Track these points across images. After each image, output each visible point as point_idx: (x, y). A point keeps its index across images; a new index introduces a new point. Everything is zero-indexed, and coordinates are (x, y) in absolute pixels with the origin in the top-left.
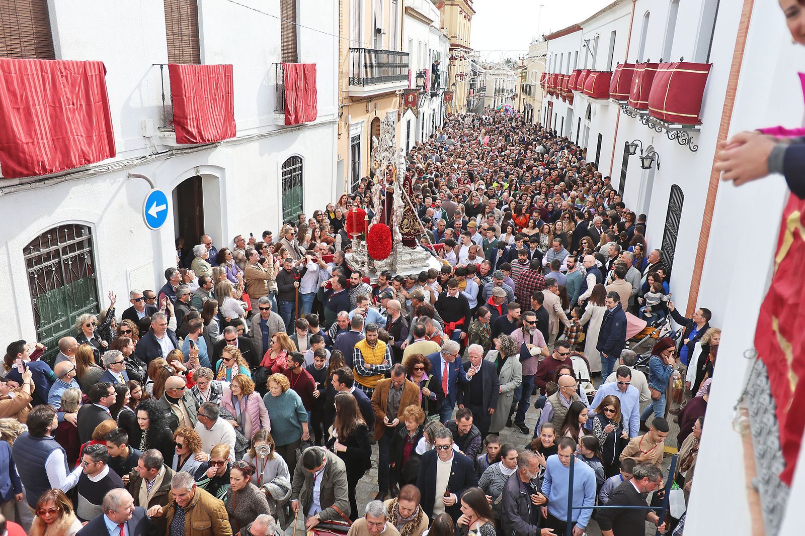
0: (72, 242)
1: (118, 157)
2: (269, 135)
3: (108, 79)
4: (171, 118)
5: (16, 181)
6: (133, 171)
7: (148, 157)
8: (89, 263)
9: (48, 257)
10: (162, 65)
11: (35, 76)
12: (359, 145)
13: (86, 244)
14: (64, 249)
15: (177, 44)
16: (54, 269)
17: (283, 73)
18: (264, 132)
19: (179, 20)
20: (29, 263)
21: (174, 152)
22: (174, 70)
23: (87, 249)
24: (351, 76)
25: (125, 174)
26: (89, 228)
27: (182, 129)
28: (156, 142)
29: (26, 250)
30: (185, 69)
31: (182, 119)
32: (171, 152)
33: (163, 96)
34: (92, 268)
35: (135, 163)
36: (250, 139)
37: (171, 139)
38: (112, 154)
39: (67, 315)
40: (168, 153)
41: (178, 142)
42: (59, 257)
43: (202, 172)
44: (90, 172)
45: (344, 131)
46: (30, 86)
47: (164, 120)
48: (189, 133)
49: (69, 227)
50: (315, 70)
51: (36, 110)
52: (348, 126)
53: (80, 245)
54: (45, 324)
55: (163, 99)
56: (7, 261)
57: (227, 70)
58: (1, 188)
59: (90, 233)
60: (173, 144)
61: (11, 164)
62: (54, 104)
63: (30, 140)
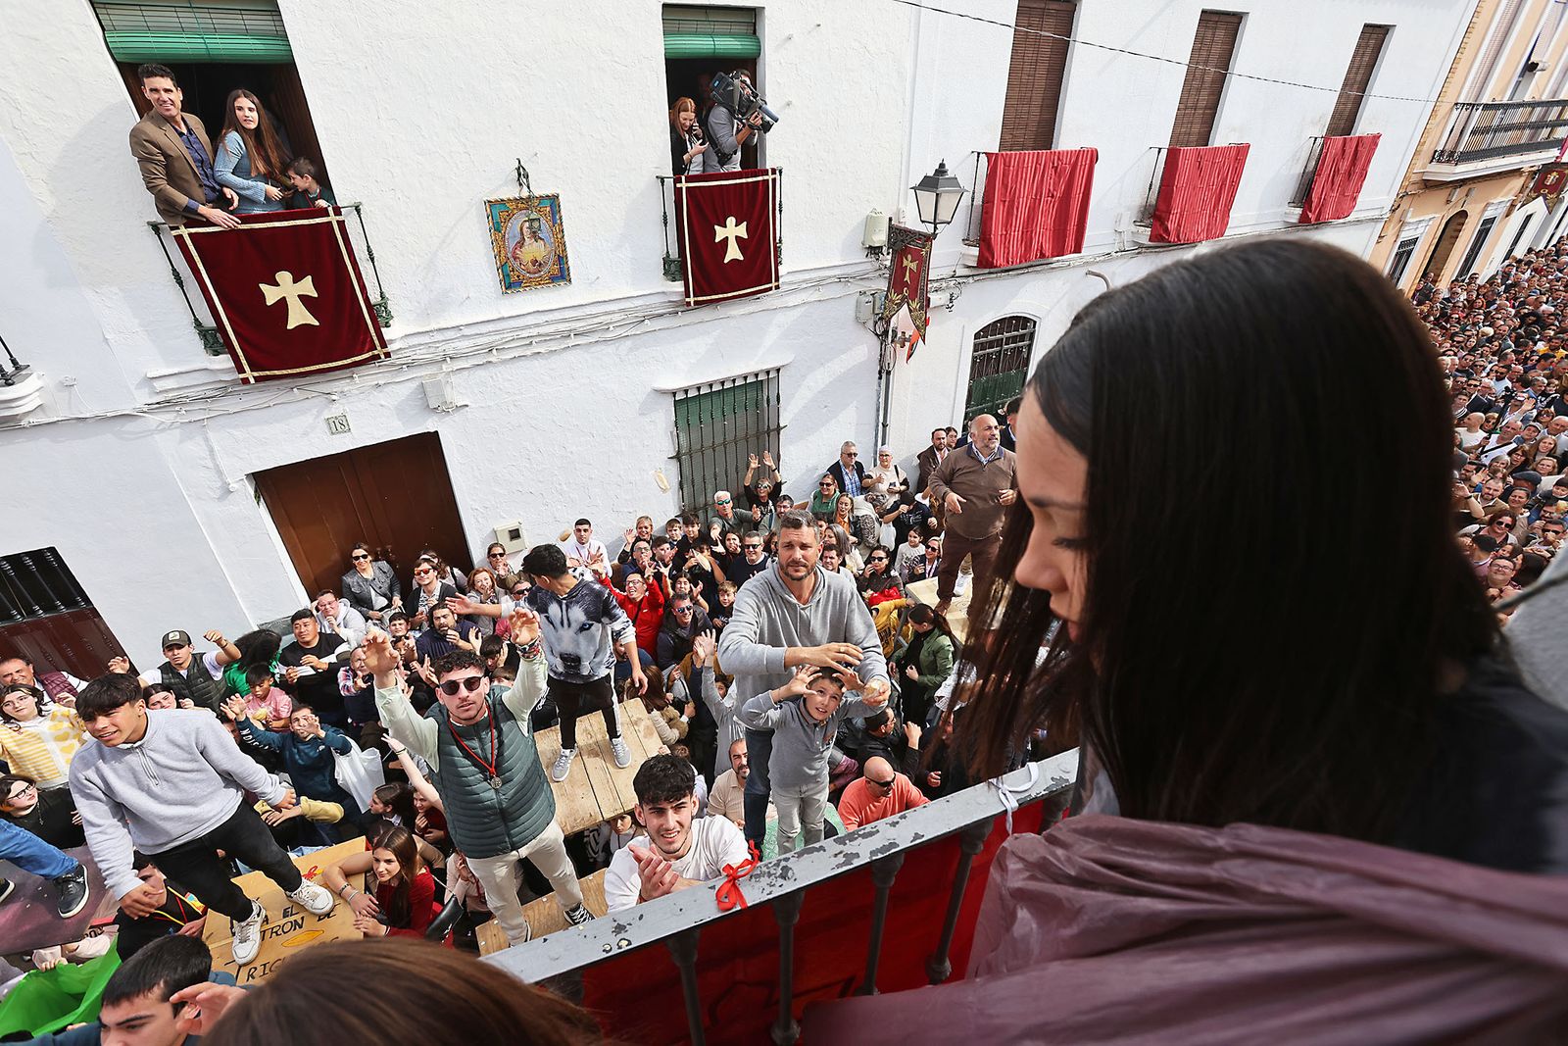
0: (1016, 333)
1: (1084, 251)
3: (1097, 167)
4: (1152, 211)
5: (987, 271)
6: (1093, 269)
7: (1113, 254)
8: (1025, 356)
9: (991, 344)
10: (1160, 149)
12: (1409, 253)
13: (1027, 338)
14: (1008, 339)
15: (1186, 120)
16: (994, 357)
17: (1322, 150)
19: (1199, 90)
20: (976, 348)
21: (1144, 250)
22: (1173, 155)
23: (1027, 342)
24: (1440, 148)
25: (1085, 270)
26: (1035, 322)
27: (1160, 225)
28: (1127, 237)
29: (977, 336)
30: (1188, 151)
31: (1164, 215)
32: (1140, 249)
33: (1151, 185)
34: (1026, 362)
35: (1098, 259)
37: (1144, 235)
38: (1078, 249)
39: (993, 402)
40: (1137, 251)
41: (1150, 240)
42: (1001, 346)
44: (1052, 266)
45: (1391, 231)
46: (1021, 180)
47: (1143, 213)
48: (1167, 231)
49: (1018, 319)
50: (1376, 145)
51: (1019, 203)
52: (1402, 223)
53: (1022, 338)
54: (972, 405)
55: (1150, 189)
56: (959, 342)
57: (1240, 152)
58: (973, 276)
59: (1034, 327)
60: (1145, 241)
61: (987, 254)
62: (1036, 196)
63: (1004, 232)
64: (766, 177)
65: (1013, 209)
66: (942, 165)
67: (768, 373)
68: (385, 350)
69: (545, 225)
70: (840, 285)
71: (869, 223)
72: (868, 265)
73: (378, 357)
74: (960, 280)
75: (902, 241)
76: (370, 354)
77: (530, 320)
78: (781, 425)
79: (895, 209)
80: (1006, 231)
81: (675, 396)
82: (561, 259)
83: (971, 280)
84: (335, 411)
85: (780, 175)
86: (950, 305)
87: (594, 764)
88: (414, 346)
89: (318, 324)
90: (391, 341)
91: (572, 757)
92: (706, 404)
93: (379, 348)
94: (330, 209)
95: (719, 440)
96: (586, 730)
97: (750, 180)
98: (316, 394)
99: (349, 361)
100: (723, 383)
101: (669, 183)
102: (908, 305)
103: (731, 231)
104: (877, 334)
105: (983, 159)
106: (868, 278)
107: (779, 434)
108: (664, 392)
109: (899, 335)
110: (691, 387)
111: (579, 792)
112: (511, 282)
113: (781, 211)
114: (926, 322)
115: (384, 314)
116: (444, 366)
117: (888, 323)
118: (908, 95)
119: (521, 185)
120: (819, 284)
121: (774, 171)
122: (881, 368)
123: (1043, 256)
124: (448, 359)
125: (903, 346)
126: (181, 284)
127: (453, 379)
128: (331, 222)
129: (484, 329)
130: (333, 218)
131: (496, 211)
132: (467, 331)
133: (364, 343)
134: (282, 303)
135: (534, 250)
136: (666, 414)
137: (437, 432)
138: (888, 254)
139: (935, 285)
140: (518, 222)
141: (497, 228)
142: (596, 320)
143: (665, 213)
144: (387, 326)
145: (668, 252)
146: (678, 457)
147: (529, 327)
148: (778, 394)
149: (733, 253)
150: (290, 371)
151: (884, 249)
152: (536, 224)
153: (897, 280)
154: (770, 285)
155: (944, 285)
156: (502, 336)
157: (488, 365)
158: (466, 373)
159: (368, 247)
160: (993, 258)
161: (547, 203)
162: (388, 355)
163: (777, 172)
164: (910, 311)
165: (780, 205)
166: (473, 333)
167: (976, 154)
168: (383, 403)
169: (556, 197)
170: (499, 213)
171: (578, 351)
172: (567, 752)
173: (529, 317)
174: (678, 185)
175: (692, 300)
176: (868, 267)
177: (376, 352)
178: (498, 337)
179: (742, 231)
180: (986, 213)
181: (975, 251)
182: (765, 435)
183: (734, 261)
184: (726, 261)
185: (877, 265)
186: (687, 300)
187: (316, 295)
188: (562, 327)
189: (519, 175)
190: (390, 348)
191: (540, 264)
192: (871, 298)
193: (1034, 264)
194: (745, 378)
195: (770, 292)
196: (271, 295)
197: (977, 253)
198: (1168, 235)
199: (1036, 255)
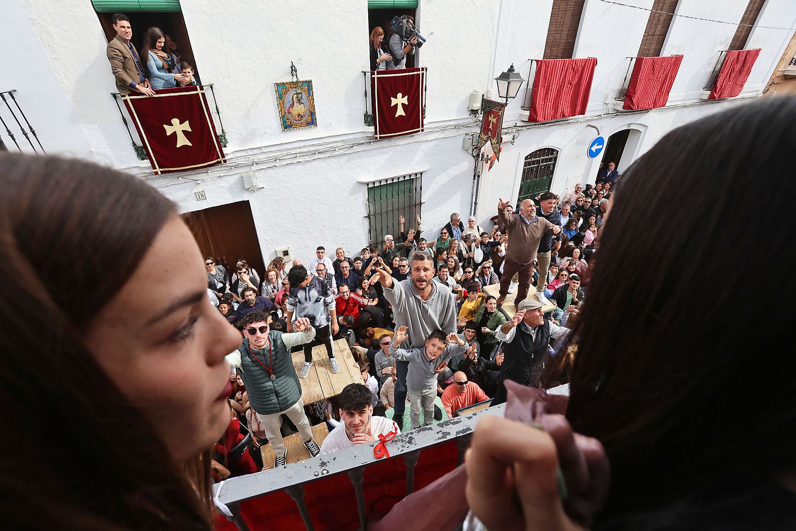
0: (547, 157)
1: (587, 114)
2: (691, 106)
3: (596, 68)
4: (625, 92)
5: (533, 124)
6: (591, 123)
7: (602, 115)
8: (552, 169)
9: (534, 163)
10: (632, 58)
11: (559, 69)
13: (553, 159)
14: (543, 160)
15: (648, 42)
16: (535, 169)
17: (725, 59)
18: (688, 103)
19: (656, 25)
20: (526, 164)
21: (619, 113)
22: (639, 61)
23: (553, 162)
25: (586, 124)
26: (558, 152)
27: (629, 100)
28: (610, 106)
29: (526, 158)
30: (648, 59)
31: (631, 95)
32: (617, 113)
33: (625, 78)
34: (552, 173)
35: (594, 118)
36: (675, 107)
37: (620, 105)
38: (583, 112)
39: (533, 193)
40: (615, 114)
41: (623, 108)
42: (539, 164)
43: (632, 127)
44: (568, 121)
46: (554, 74)
47: (620, 94)
48: (632, 103)
49: (549, 149)
50: (757, 55)
51: (552, 88)
53: (550, 160)
54: (523, 195)
55: (625, 80)
56: (517, 162)
57: (677, 61)
58: (526, 126)
59: (557, 154)
60: (620, 109)
61: (534, 115)
62: (562, 83)
63: (543, 103)
64: (418, 72)
65: (549, 90)
66: (512, 67)
67: (416, 175)
68: (224, 159)
69: (304, 96)
70: (456, 130)
71: (472, 97)
72: (471, 119)
73: (220, 162)
74: (519, 128)
75: (489, 107)
76: (217, 161)
77: (296, 145)
78: (422, 202)
79: (486, 90)
80: (545, 103)
81: (368, 185)
82: (312, 114)
83: (524, 128)
84: (199, 189)
85: (426, 71)
86: (513, 141)
87: (321, 370)
88: (238, 157)
89: (191, 145)
90: (227, 154)
91: (310, 366)
92: (384, 190)
93: (221, 158)
94: (198, 87)
95: (390, 208)
96: (318, 353)
97: (410, 74)
98: (190, 180)
99: (206, 164)
100: (393, 180)
101: (368, 75)
102: (491, 141)
103: (400, 100)
104: (473, 156)
105: (534, 63)
106: (470, 127)
107: (421, 206)
108: (362, 183)
109: (485, 156)
110: (376, 181)
111: (313, 384)
112: (287, 125)
113: (426, 90)
114: (500, 150)
115: (224, 141)
116: (253, 168)
117: (480, 150)
118: (496, 28)
119: (293, 75)
120: (444, 129)
121: (423, 69)
122: (475, 173)
123: (564, 116)
124: (255, 164)
125: (487, 163)
126: (126, 124)
127: (257, 174)
128: (198, 94)
129: (273, 149)
130: (199, 92)
131: (280, 89)
132: (264, 150)
133: (213, 156)
134: (174, 134)
135: (299, 109)
136: (363, 195)
137: (248, 201)
138: (481, 114)
139: (505, 131)
140: (291, 94)
141: (280, 98)
142: (329, 146)
143: (366, 90)
144: (225, 146)
145: (367, 111)
146: (369, 217)
147: (295, 148)
148: (421, 186)
149: (400, 112)
150: (178, 169)
151: (479, 111)
152: (300, 96)
153: (485, 128)
154: (419, 129)
155: (510, 131)
156: (282, 153)
157: (275, 167)
158: (263, 171)
159: (216, 106)
160: (537, 116)
161: (306, 84)
162: (225, 161)
163: (425, 70)
164: (492, 144)
165: (426, 87)
166: (267, 151)
167: (530, 61)
168: (223, 186)
169: (311, 82)
170: (281, 89)
171: (320, 161)
172: (308, 364)
173: (296, 143)
174: (373, 76)
175: (378, 136)
176: (470, 120)
177: (219, 160)
178: (279, 153)
179: (405, 100)
180: (535, 92)
181: (528, 113)
182: (413, 207)
183: (400, 116)
184: (396, 116)
185: (475, 119)
186: (376, 136)
187: (191, 131)
188: (312, 149)
189: (292, 70)
190: (227, 158)
191: (302, 116)
192: (471, 137)
193: (559, 120)
194: (404, 177)
195: (419, 133)
196: (169, 130)
197: (529, 114)
198: (633, 105)
199: (560, 115)
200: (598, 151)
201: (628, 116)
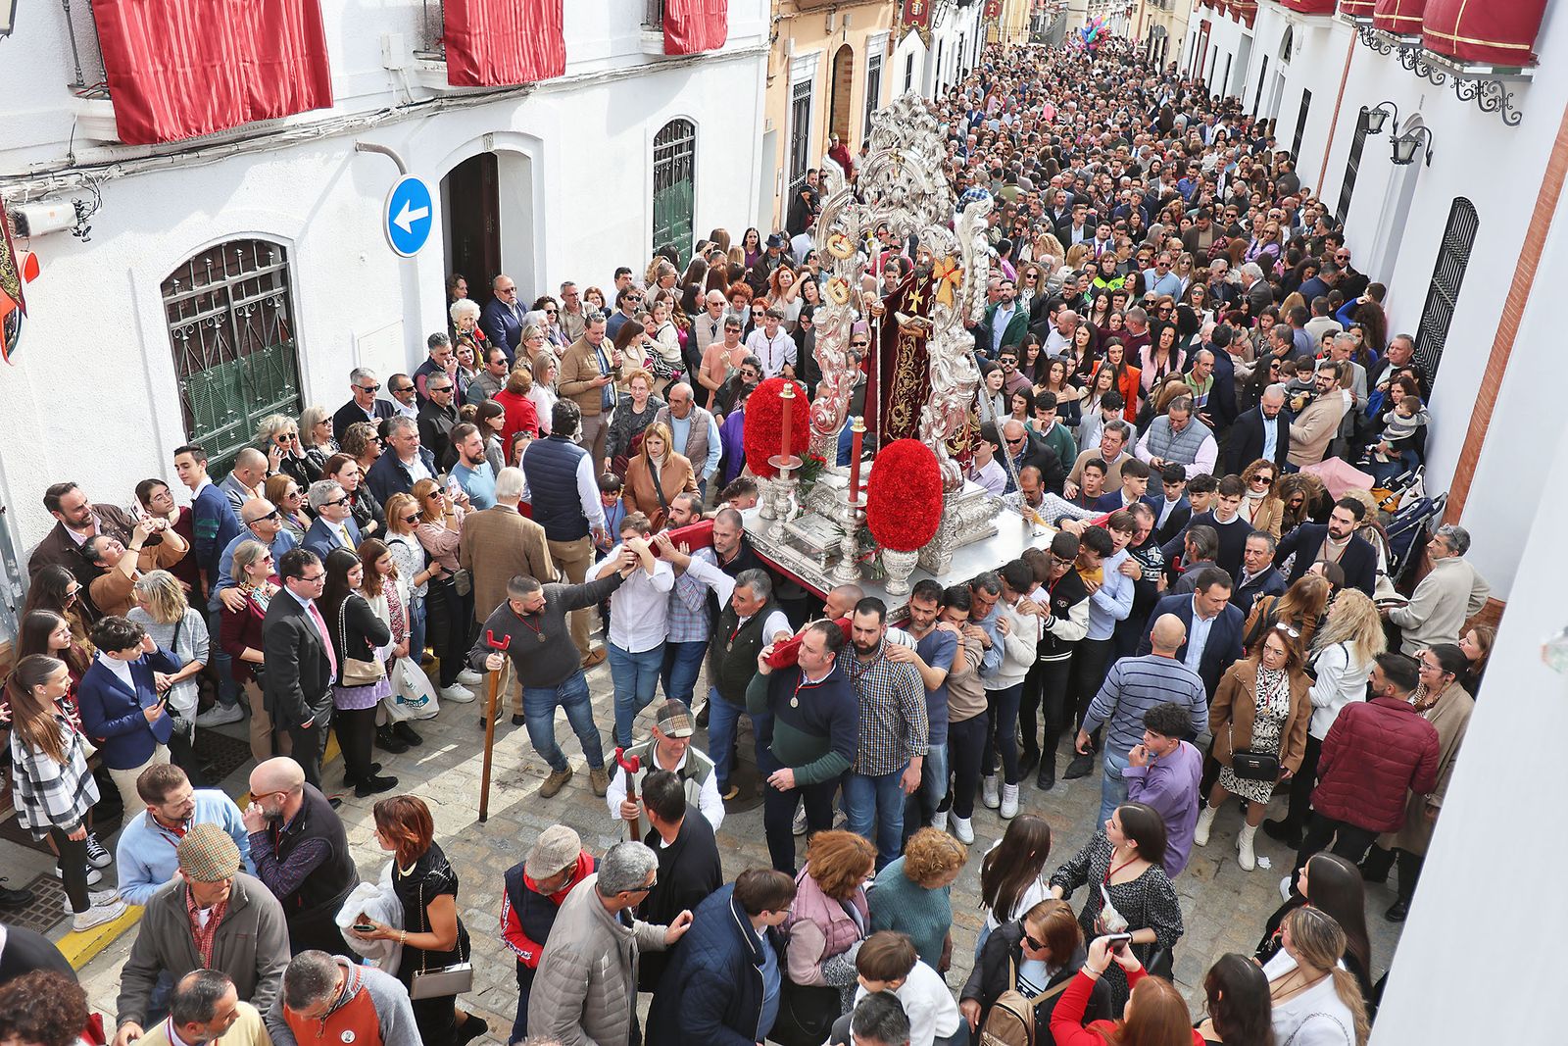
0: (250, 274)
1: (337, 110)
2: (631, 74)
4: (439, 33)
5: (145, 150)
6: (366, 139)
7: (394, 110)
8: (284, 317)
9: (206, 302)
12: (807, 101)
13: (277, 280)
14: (237, 287)
16: (218, 326)
18: (621, 67)
20: (173, 313)
21: (445, 102)
23: (279, 290)
25: (350, 143)
26: (283, 249)
27: (460, 56)
28: (410, 80)
29: (166, 286)
31: (459, 35)
32: (437, 102)
34: (289, 328)
35: (369, 121)
36: (592, 81)
37: (438, 75)
38: (322, 98)
39: (243, 416)
40: (433, 104)
41: (451, 82)
42: (227, 302)
43: (498, 145)
44: (284, 137)
45: (779, 71)
47: (426, 35)
48: (472, 64)
49: (245, 244)
52: (789, 62)
53: (266, 281)
54: (204, 431)
56: (131, 306)
58: (117, 162)
59: (284, 258)
60: (441, 83)
61: (134, 113)
63: (160, 68)
74: (93, 173)
80: (164, 64)
83: (114, 171)
86: (82, 227)
123: (259, 115)
139: (29, 184)
155: (52, 185)
160: (151, 119)
180: (105, 25)
181: (105, 108)
193: (247, 133)
197: (112, 113)
198: (478, 73)
199: (245, 114)
200: (421, 228)
201: (473, 110)
